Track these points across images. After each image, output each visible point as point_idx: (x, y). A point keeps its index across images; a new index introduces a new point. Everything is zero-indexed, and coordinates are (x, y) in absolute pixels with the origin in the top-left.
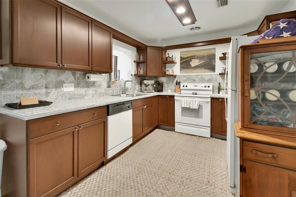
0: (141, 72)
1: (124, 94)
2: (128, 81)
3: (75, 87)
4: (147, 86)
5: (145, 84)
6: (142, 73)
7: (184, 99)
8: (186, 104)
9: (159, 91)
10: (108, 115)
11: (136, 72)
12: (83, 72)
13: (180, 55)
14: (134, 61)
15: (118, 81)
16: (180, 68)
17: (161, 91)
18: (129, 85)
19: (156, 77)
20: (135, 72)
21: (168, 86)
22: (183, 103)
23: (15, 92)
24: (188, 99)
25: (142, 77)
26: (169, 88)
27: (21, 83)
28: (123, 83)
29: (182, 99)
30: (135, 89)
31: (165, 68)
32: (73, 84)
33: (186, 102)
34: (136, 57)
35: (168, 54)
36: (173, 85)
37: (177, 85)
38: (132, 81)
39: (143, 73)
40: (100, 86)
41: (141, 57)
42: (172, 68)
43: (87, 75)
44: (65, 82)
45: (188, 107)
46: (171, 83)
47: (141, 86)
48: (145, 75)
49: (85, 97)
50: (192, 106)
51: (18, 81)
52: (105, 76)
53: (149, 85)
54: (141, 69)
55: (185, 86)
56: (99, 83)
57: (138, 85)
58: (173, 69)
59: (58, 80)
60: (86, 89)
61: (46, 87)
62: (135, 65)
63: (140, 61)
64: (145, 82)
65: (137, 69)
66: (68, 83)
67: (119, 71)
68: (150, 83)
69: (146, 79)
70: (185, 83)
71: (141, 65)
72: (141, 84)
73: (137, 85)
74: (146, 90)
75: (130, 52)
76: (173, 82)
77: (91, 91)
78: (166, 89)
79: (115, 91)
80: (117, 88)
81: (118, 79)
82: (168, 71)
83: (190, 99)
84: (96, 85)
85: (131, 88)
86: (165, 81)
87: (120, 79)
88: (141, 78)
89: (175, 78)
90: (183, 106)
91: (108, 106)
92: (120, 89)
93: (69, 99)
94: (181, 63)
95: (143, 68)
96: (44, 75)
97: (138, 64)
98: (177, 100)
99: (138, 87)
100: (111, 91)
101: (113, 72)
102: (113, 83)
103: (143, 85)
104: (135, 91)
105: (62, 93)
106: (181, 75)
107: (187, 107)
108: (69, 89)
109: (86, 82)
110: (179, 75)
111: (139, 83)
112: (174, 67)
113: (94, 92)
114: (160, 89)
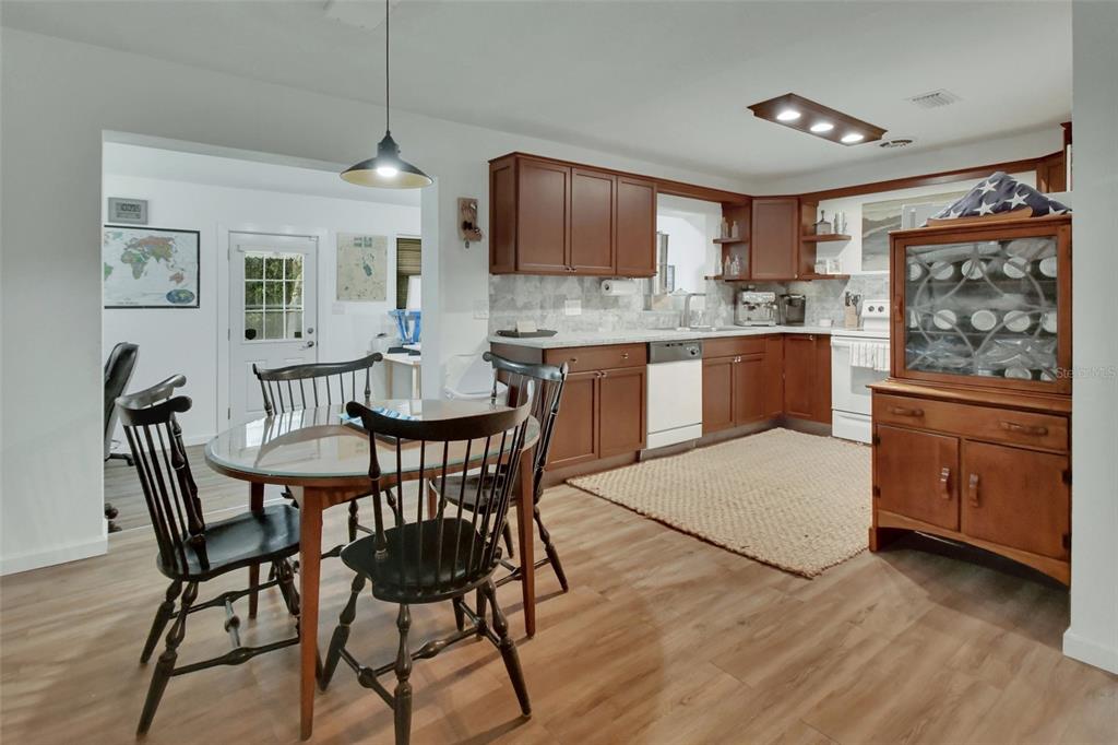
0: (735, 271)
1: (685, 326)
2: (694, 294)
3: (582, 307)
4: (754, 308)
5: (747, 303)
6: (736, 273)
7: (856, 344)
8: (862, 359)
9: (789, 323)
10: (648, 362)
11: (721, 269)
12: (596, 278)
13: (864, 213)
14: (715, 241)
15: (669, 295)
16: (863, 254)
17: (801, 322)
18: (698, 305)
19: (783, 282)
20: (717, 270)
21: (823, 308)
22: (855, 356)
23: (506, 314)
24: (869, 345)
25: (740, 284)
26: (827, 316)
27: (513, 299)
28: (683, 298)
29: (851, 343)
30: (717, 316)
31: (813, 252)
32: (579, 302)
33: (862, 352)
34: (720, 230)
35: (823, 212)
36: (838, 306)
37: (848, 304)
38: (704, 295)
39: (740, 271)
40: (627, 306)
41: (735, 229)
42: (837, 255)
43: (604, 283)
44: (568, 297)
45: (869, 365)
46: (832, 298)
47: (735, 309)
48: (745, 278)
49: (600, 329)
50: (880, 365)
51: (509, 297)
52: (640, 283)
53: (758, 304)
54: (732, 260)
55: (876, 309)
56: (626, 300)
57: (727, 304)
58: (836, 258)
59: (557, 293)
60: (602, 311)
61: (542, 307)
62: (717, 250)
63: (730, 240)
64: (747, 296)
65: (723, 261)
66: (572, 299)
67: (673, 267)
68: (760, 300)
69: (750, 287)
70: (876, 298)
71: (733, 249)
72: (735, 302)
73: (723, 306)
74: (749, 319)
75: (701, 218)
76: (837, 296)
77: (610, 316)
78: (815, 319)
79: (662, 319)
80: (667, 313)
81: (669, 288)
82: (821, 262)
83: (876, 344)
84: (620, 303)
85: (703, 314)
86: (814, 294)
87: (676, 289)
88: (735, 287)
89: (846, 283)
90: (855, 364)
91: (648, 345)
92: (676, 315)
93: (574, 330)
94: (863, 239)
95: (740, 259)
96: (538, 285)
97: (726, 247)
98: (838, 348)
99: (725, 310)
100: (652, 319)
101: (658, 275)
102: (658, 299)
103: (741, 307)
104: (716, 321)
105: (563, 318)
106: (864, 276)
107: (866, 368)
108: (573, 310)
109: (602, 297)
110: (857, 277)
111: (731, 299)
112: (842, 253)
113: (616, 318)
114: (795, 316)
